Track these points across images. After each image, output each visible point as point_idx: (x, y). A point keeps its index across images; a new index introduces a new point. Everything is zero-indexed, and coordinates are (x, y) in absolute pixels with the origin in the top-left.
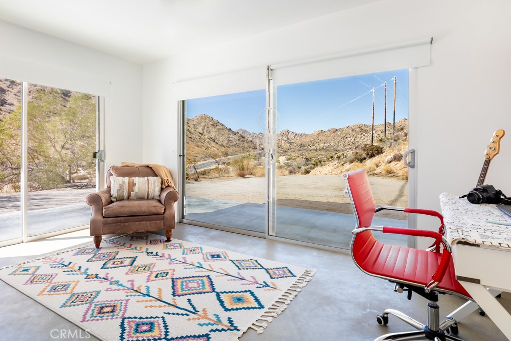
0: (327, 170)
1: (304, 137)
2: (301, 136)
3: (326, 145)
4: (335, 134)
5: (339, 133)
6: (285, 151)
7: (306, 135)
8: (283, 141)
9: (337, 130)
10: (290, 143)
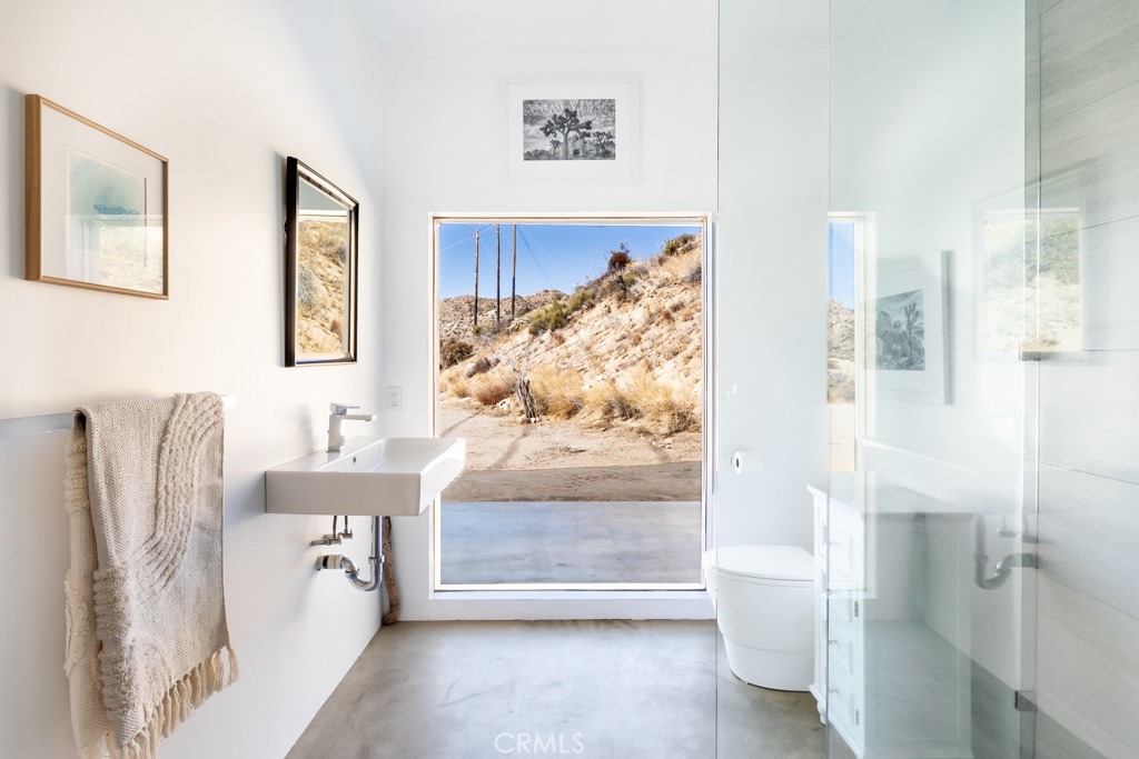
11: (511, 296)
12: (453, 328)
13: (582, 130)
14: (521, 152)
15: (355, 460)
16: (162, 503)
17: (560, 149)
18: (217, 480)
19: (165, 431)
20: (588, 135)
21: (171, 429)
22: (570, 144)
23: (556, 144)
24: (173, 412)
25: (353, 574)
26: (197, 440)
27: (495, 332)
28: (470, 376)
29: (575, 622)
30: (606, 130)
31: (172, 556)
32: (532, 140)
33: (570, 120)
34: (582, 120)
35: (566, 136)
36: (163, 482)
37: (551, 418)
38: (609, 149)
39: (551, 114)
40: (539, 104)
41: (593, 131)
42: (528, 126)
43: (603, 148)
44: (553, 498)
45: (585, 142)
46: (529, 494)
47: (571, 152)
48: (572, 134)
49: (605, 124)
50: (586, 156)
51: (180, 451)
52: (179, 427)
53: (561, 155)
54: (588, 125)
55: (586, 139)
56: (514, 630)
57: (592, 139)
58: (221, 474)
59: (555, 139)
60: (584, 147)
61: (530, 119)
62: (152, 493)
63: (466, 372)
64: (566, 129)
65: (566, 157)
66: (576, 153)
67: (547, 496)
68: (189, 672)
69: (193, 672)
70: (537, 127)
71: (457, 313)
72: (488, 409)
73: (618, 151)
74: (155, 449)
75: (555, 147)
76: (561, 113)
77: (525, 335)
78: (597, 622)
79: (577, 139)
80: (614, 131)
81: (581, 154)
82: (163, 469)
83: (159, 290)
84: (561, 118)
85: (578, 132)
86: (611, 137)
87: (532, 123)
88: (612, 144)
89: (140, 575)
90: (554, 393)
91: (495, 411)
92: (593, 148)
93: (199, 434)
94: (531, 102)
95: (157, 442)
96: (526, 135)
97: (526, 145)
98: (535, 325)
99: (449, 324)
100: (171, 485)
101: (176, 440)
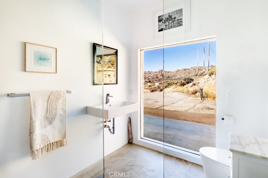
0: (170, 90)
1: (170, 73)
2: (168, 72)
3: (180, 76)
4: (185, 71)
5: (187, 71)
6: (159, 80)
7: (171, 72)
8: (159, 75)
9: (186, 69)
10: (163, 76)
11: (208, 66)
12: (193, 75)
13: (173, 20)
14: (158, 30)
15: (110, 105)
16: (48, 110)
17: (167, 27)
18: (64, 107)
19: (49, 97)
20: (175, 21)
21: (51, 97)
22: (170, 25)
23: (166, 25)
24: (51, 94)
25: (110, 130)
26: (58, 99)
27: (200, 75)
28: (191, 87)
29: (171, 156)
30: (180, 18)
31: (51, 120)
32: (160, 26)
33: (170, 18)
34: (173, 17)
35: (169, 23)
36: (49, 106)
37: (209, 99)
38: (181, 23)
39: (165, 18)
40: (162, 16)
41: (176, 19)
42: (159, 23)
43: (179, 23)
44: (193, 121)
45: (174, 23)
46: (187, 119)
47: (170, 27)
48: (170, 22)
49: (180, 16)
50: (175, 27)
51: (53, 101)
52: (53, 97)
53: (167, 28)
54: (175, 18)
55: (174, 22)
56: (154, 153)
57: (176, 21)
58: (65, 106)
59: (166, 24)
60: (173, 24)
61: (160, 21)
62: (46, 108)
63: (190, 86)
64: (169, 21)
65: (169, 29)
66: (171, 27)
67: (192, 120)
68: (56, 141)
69: (57, 142)
70: (162, 22)
71: (194, 71)
72: (193, 95)
73: (184, 23)
74: (47, 101)
75: (166, 27)
76: (167, 17)
77: (207, 76)
78: (177, 158)
79: (172, 23)
80: (182, 18)
81: (173, 27)
82: (49, 104)
83: (55, 72)
84: (167, 18)
85: (172, 21)
86: (181, 20)
87: (160, 22)
88: (182, 22)
89: (41, 122)
90: (210, 92)
91: (194, 96)
92: (176, 24)
93: (59, 98)
94: (160, 16)
95: (48, 99)
96: (159, 25)
97: (159, 28)
98: (210, 73)
99: (192, 74)
100: (51, 107)
101: (52, 99)
